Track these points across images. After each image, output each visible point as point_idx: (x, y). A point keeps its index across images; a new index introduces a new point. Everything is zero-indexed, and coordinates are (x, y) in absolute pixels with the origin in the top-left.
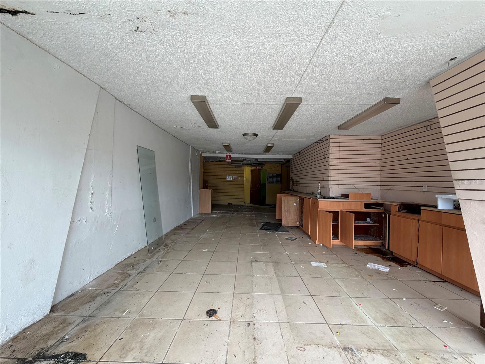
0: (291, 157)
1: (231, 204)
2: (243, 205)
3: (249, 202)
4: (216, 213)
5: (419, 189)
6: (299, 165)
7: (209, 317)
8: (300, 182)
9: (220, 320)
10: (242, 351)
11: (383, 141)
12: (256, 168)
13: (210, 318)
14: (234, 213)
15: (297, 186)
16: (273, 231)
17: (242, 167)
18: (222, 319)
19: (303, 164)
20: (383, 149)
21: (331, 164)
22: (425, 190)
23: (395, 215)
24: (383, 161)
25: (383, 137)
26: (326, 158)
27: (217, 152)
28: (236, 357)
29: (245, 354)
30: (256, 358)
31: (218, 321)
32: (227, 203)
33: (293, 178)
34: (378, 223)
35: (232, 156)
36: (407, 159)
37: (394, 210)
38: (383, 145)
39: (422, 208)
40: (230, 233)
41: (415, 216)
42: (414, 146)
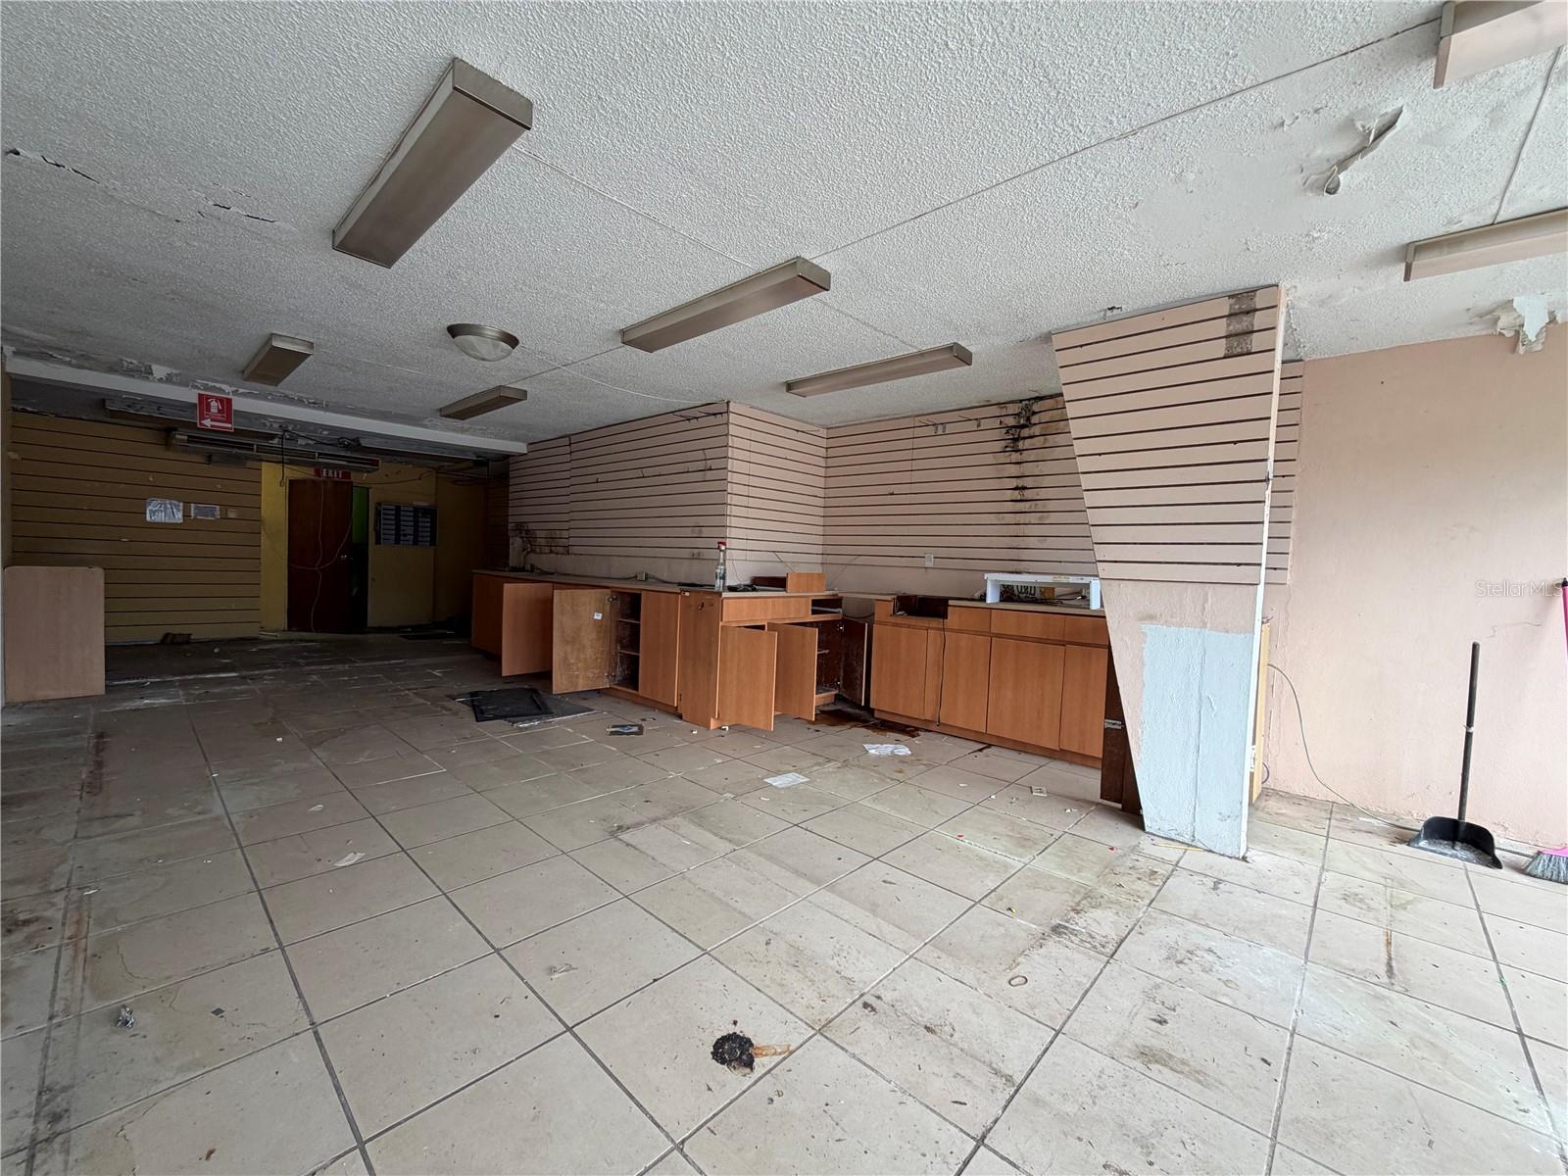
0: (520, 447)
1: (186, 640)
2: (255, 639)
3: (282, 621)
4: (141, 686)
5: (918, 562)
6: (567, 483)
7: (748, 1070)
8: (572, 541)
9: (791, 1053)
10: (953, 1079)
11: (832, 443)
12: (318, 473)
13: (752, 1069)
14: (261, 677)
15: (551, 552)
16: (539, 720)
17: (250, 464)
18: (789, 1046)
19: (592, 479)
20: (831, 462)
21: (732, 489)
22: (929, 564)
23: (885, 624)
24: (832, 493)
25: (833, 433)
26: (711, 469)
27: (160, 371)
28: (965, 1104)
29: (967, 1077)
30: (994, 1066)
31: (785, 1059)
32: (154, 636)
33: (532, 526)
34: (826, 649)
35: (235, 407)
36: (892, 494)
37: (884, 611)
38: (831, 452)
39: (951, 602)
40: (362, 759)
41: (935, 623)
42: (907, 465)
